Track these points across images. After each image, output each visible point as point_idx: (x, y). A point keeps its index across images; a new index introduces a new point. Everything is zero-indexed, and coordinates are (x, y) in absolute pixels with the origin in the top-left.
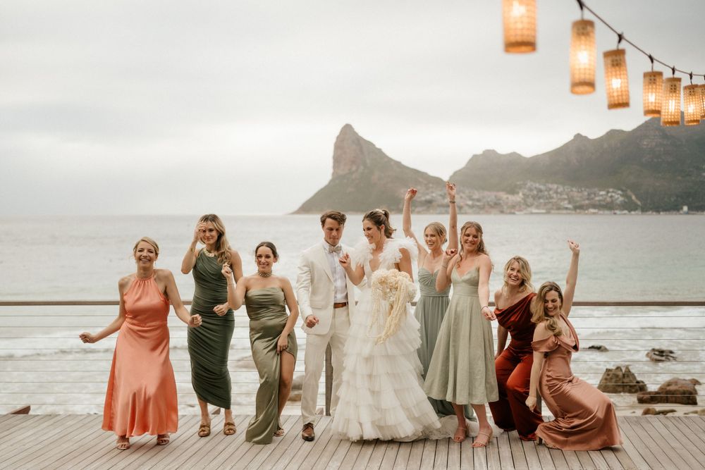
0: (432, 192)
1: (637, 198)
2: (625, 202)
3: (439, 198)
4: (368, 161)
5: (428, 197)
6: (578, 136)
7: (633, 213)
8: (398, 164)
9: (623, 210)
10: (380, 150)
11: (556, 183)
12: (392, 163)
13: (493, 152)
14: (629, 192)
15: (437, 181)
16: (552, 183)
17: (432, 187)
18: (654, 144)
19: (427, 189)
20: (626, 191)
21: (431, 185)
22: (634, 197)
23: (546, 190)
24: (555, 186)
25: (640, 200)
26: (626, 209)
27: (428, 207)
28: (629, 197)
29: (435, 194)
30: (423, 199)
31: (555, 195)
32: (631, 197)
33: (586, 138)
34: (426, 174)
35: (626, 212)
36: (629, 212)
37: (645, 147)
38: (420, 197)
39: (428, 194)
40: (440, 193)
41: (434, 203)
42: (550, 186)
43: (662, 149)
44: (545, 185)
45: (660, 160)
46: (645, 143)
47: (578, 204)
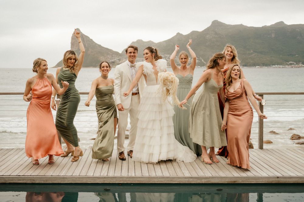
0: (115, 58)
1: (204, 60)
2: (199, 62)
3: (118, 60)
4: (86, 45)
5: (113, 60)
6: (178, 34)
7: (202, 67)
8: (100, 46)
9: (198, 66)
10: (92, 40)
11: (169, 54)
12: (97, 45)
13: (141, 41)
14: (201, 58)
15: (117, 53)
16: (167, 54)
17: (114, 56)
18: (211, 37)
19: (112, 57)
20: (199, 57)
21: (114, 55)
22: (203, 60)
23: (164, 57)
24: (169, 55)
25: (205, 62)
26: (199, 66)
27: (113, 65)
28: (201, 60)
29: (116, 59)
30: (111, 61)
31: (168, 59)
32: (202, 60)
33: (182, 34)
34: (112, 50)
35: (199, 67)
36: (201, 67)
37: (208, 38)
38: (109, 60)
39: (113, 59)
40: (118, 58)
41: (115, 63)
42: (166, 55)
43: (215, 39)
44: (164, 55)
45: (214, 44)
46: (207, 37)
47: (178, 63)
